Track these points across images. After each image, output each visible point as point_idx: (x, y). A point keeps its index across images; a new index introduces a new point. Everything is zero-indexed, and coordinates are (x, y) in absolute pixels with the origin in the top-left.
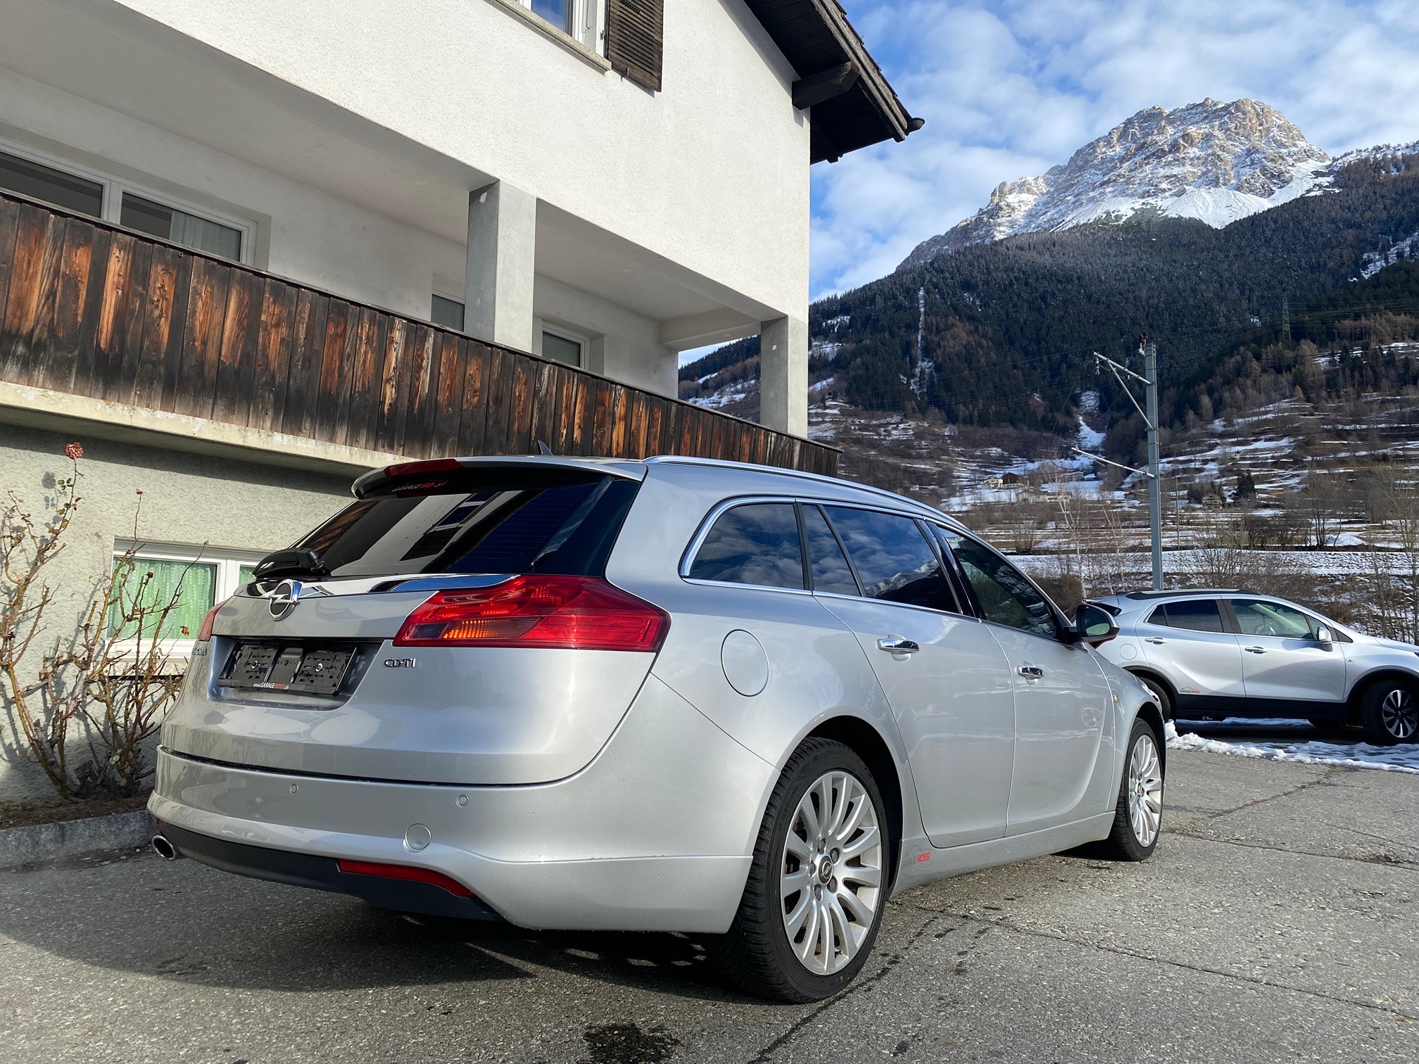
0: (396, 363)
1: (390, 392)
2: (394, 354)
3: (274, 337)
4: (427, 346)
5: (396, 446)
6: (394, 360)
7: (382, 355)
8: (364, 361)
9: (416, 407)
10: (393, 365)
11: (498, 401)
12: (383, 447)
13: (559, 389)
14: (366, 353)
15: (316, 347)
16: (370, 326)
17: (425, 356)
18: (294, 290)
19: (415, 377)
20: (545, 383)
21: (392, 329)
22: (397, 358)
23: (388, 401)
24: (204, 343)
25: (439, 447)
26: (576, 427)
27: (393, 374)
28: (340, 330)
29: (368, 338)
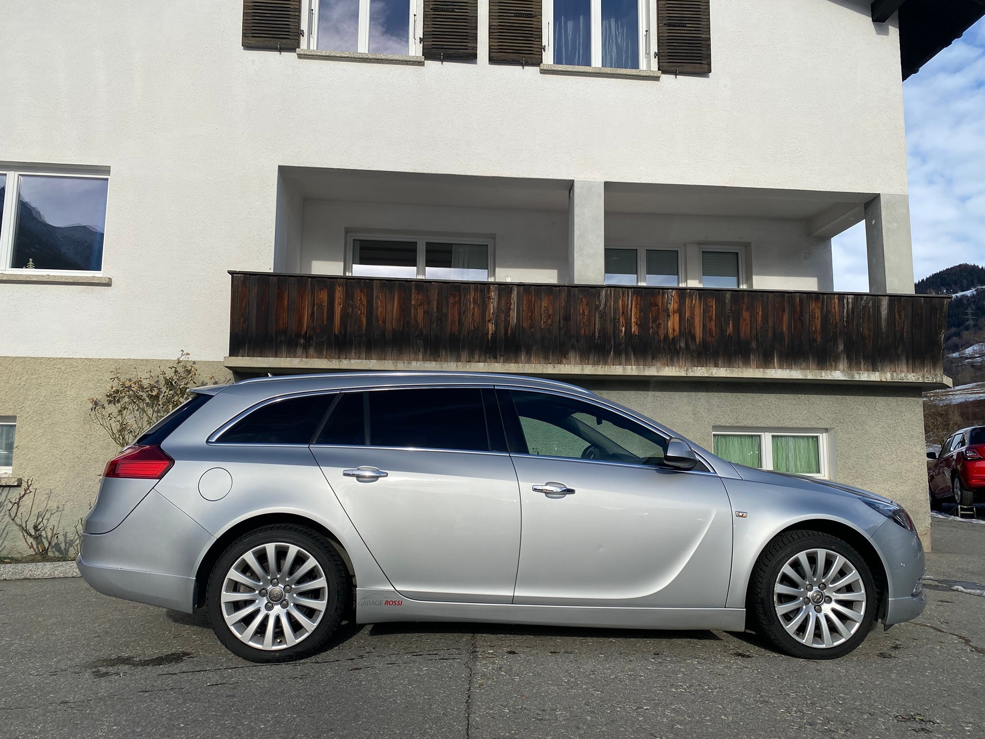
0: (493, 310)
1: (491, 327)
2: (492, 305)
3: (420, 312)
4: (512, 296)
5: (498, 356)
6: (492, 309)
7: (484, 307)
8: (473, 314)
9: (509, 332)
10: (492, 311)
11: (567, 318)
12: (490, 358)
13: (616, 302)
14: (474, 308)
15: (444, 311)
16: (474, 293)
17: (512, 302)
18: (428, 284)
19: (508, 315)
20: (603, 301)
21: (489, 292)
22: (494, 307)
23: (490, 333)
24: (384, 322)
25: (527, 353)
26: (633, 324)
27: (492, 316)
28: (457, 300)
29: (474, 300)
